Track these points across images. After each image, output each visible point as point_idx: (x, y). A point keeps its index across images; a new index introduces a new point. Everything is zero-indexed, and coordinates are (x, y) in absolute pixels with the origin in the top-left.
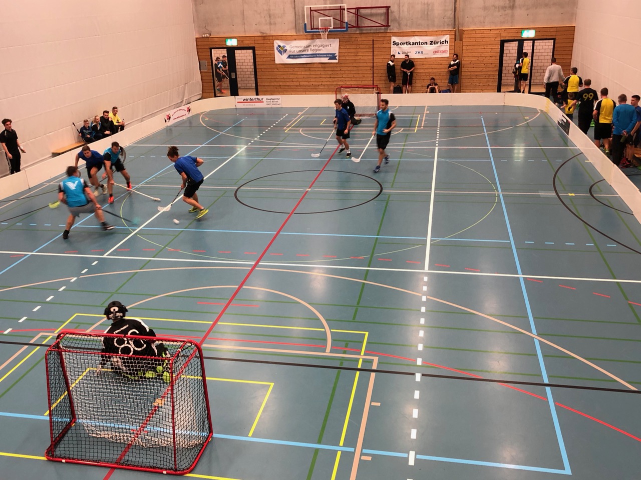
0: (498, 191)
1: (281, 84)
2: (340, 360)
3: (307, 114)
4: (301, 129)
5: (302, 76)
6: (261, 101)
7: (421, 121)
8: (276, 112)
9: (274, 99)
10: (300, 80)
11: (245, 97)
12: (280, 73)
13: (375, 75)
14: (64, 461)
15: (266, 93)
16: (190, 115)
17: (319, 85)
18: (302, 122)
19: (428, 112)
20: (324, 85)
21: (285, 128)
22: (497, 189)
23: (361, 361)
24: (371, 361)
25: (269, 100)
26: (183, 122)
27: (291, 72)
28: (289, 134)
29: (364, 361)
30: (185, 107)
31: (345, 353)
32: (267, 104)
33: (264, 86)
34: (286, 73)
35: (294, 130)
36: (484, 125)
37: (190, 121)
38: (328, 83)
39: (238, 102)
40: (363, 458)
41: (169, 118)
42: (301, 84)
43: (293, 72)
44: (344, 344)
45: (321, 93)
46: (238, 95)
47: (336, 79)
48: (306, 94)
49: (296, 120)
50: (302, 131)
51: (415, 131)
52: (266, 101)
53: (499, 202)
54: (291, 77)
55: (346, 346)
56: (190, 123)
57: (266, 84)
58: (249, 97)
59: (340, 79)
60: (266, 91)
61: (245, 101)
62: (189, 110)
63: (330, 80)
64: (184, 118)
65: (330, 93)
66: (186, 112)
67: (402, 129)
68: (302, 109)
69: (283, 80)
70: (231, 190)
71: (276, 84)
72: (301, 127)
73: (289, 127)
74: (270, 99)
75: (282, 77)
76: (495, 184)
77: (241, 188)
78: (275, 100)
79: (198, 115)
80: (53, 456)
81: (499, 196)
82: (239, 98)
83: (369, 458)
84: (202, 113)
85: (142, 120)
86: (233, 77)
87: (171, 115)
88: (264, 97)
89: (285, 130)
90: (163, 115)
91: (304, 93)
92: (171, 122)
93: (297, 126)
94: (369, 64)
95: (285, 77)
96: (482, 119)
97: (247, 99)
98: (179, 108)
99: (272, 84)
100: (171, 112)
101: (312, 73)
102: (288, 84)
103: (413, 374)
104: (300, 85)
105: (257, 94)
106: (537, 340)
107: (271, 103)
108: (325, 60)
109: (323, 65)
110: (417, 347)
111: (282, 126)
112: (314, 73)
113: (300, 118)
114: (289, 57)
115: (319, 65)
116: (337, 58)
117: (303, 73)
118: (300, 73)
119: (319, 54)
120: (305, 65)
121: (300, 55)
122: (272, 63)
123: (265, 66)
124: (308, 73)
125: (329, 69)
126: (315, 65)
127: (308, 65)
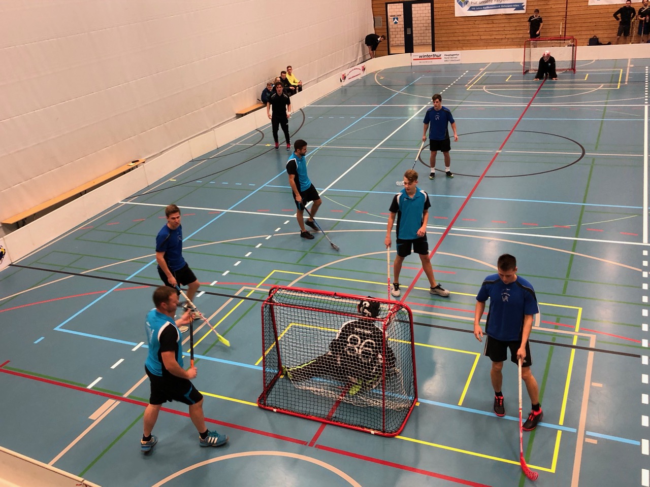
1: (460, 38)
2: (552, 335)
3: (490, 71)
4: (485, 86)
5: (484, 30)
6: (439, 57)
7: (624, 76)
8: (455, 69)
9: (453, 55)
11: (421, 54)
12: (458, 27)
13: (568, 25)
14: (275, 410)
15: (443, 49)
16: (365, 74)
18: (485, 78)
19: (632, 66)
20: (508, 39)
21: (466, 85)
23: (576, 338)
24: (588, 339)
25: (448, 57)
26: (358, 81)
27: (472, 26)
28: (472, 91)
29: (580, 338)
30: (360, 66)
31: (556, 328)
32: (445, 61)
33: (441, 41)
34: (465, 27)
35: (477, 88)
37: (364, 79)
38: (513, 36)
39: (414, 60)
40: (587, 440)
41: (345, 78)
42: (483, 37)
43: (474, 26)
44: (555, 318)
45: (505, 47)
46: (413, 52)
49: (478, 77)
50: (486, 88)
51: (618, 88)
52: (444, 58)
54: (471, 30)
55: (558, 321)
56: (365, 82)
57: (443, 39)
58: (426, 54)
60: (443, 47)
61: (421, 58)
62: (364, 69)
63: (515, 32)
64: (359, 77)
65: (515, 46)
66: (361, 72)
67: (602, 85)
68: (484, 65)
69: (462, 34)
70: (414, 151)
71: (454, 39)
72: (485, 84)
73: (470, 84)
74: (449, 55)
75: (461, 31)
77: (425, 150)
79: (372, 74)
80: (265, 404)
82: (416, 54)
83: (595, 442)
84: (376, 72)
85: (317, 81)
86: (409, 33)
87: (346, 74)
88: (443, 54)
89: (467, 87)
90: (339, 75)
91: (486, 48)
92: (346, 82)
93: (481, 83)
94: (561, 14)
95: (465, 31)
97: (424, 56)
98: (353, 68)
99: (451, 39)
100: (346, 72)
101: (495, 25)
102: (467, 38)
103: (639, 356)
104: (481, 39)
105: (433, 50)
107: (450, 59)
108: (511, 11)
109: (508, 17)
110: (641, 327)
111: (463, 83)
112: (497, 25)
113: (482, 74)
114: (471, 9)
115: (504, 17)
116: (525, 8)
117: (485, 26)
118: (480, 26)
119: (504, 5)
120: (487, 18)
121: (482, 6)
122: (451, 16)
123: (443, 21)
124: (491, 26)
125: (515, 20)
126: (499, 17)
127: (492, 17)
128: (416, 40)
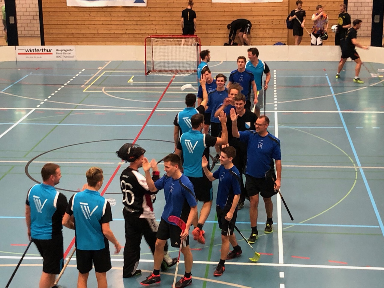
0: (357, 165)
1: (74, 31)
3: (109, 70)
4: (104, 88)
6: (49, 52)
8: (69, 67)
9: (66, 51)
10: (98, 27)
11: (28, 47)
12: (72, 18)
15: (54, 42)
17: (122, 34)
18: (104, 79)
20: (129, 34)
21: (83, 86)
22: (356, 163)
25: (60, 52)
27: (87, 17)
28: (89, 94)
32: (57, 57)
33: (52, 33)
34: (79, 18)
35: (95, 89)
36: (330, 85)
38: (134, 32)
39: (19, 54)
42: (100, 31)
43: (90, 18)
45: (125, 43)
46: (18, 45)
47: (143, 27)
48: (105, 45)
49: (96, 77)
50: (105, 90)
53: (360, 179)
54: (87, 23)
57: (54, 31)
58: (33, 47)
59: (149, 27)
61: (27, 52)
63: (136, 27)
65: (137, 43)
68: (101, 63)
69: (76, 27)
70: (20, 165)
71: (67, 31)
72: (104, 85)
73: (87, 85)
74: (61, 51)
75: (75, 23)
76: (353, 157)
77: (33, 162)
78: (68, 52)
81: (359, 171)
82: (21, 48)
86: (12, 21)
88: (54, 48)
89: (84, 89)
91: (104, 43)
93: (99, 84)
95: (79, 23)
96: (327, 77)
97: (31, 50)
99: (63, 31)
102: (83, 31)
104: (98, 33)
105: (43, 44)
107: (63, 55)
109: (127, 10)
111: (78, 83)
112: (116, 18)
113: (100, 73)
115: (123, 10)
116: (146, 1)
117: (103, 18)
118: (98, 18)
120: (105, 10)
123: (53, 10)
124: (109, 19)
125: (136, 14)
126: (117, 10)
127: (109, 10)
128: (21, 31)
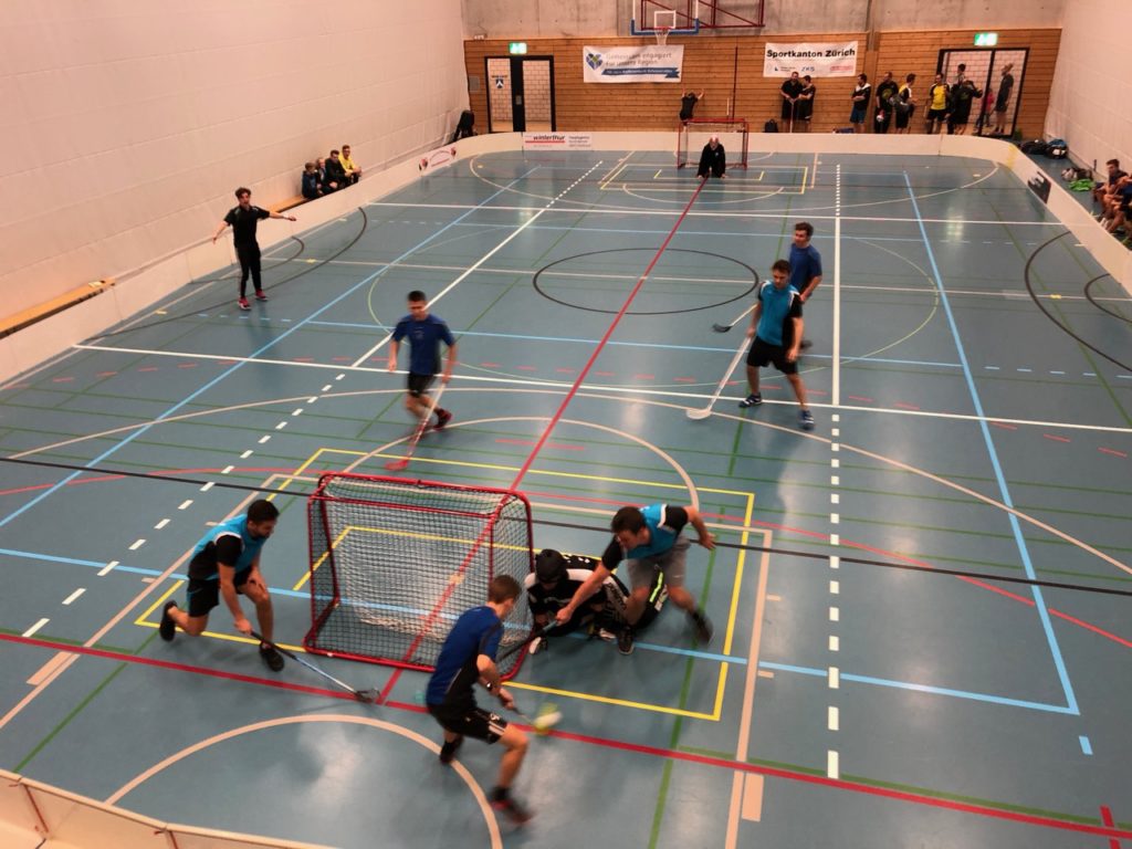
0: (938, 288)
1: (592, 114)
3: (631, 162)
4: (625, 185)
5: (624, 103)
6: (561, 140)
7: (809, 176)
8: (583, 158)
9: (580, 138)
10: (620, 108)
11: (537, 134)
12: (589, 98)
13: (737, 103)
14: (330, 654)
15: (567, 128)
16: (455, 160)
17: (648, 117)
18: (626, 173)
19: (820, 163)
20: (657, 118)
21: (600, 182)
22: (936, 285)
23: (745, 535)
24: (761, 537)
25: (574, 140)
26: (445, 170)
27: (608, 97)
28: (608, 191)
29: (752, 535)
30: (449, 148)
31: (720, 522)
32: (571, 146)
33: (565, 117)
34: (598, 98)
35: (615, 187)
36: (909, 185)
37: (455, 168)
38: (664, 114)
39: (526, 142)
40: (762, 674)
41: (426, 164)
42: (623, 114)
43: (611, 97)
44: (718, 509)
45: (652, 129)
46: (525, 131)
48: (628, 130)
49: (616, 171)
50: (627, 187)
51: (803, 192)
52: (568, 141)
53: (941, 306)
54: (607, 103)
55: (722, 512)
56: (455, 172)
57: (568, 114)
58: (543, 134)
60: (569, 125)
61: (536, 140)
62: (454, 153)
63: (666, 109)
64: (447, 164)
65: (669, 129)
66: (450, 156)
67: (782, 188)
68: (623, 154)
69: (594, 108)
70: (528, 276)
71: (582, 114)
72: (624, 182)
73: (606, 181)
74: (575, 138)
75: (593, 103)
76: (933, 277)
77: (543, 273)
78: (583, 140)
79: (466, 161)
80: (314, 647)
81: (940, 296)
82: (529, 134)
83: (770, 675)
84: (472, 158)
85: (385, 167)
86: (519, 102)
87: (428, 159)
88: (567, 135)
89: (601, 186)
90: (418, 160)
92: (427, 172)
93: (620, 180)
94: (728, 86)
95: (597, 103)
96: (906, 176)
97: (540, 138)
98: (437, 150)
99: (578, 114)
100: (428, 156)
101: (639, 98)
102: (601, 114)
103: (827, 558)
104: (619, 116)
105: (554, 130)
106: (1014, 516)
107: (577, 143)
108: (661, 78)
109: (656, 86)
110: (829, 518)
111: (595, 179)
112: (642, 98)
113: (621, 166)
114: (606, 72)
115: (652, 86)
116: (680, 75)
117: (625, 98)
118: (620, 98)
119: (651, 69)
120: (629, 87)
121: (621, 70)
122: (578, 81)
123: (566, 87)
124: (634, 98)
125: (667, 92)
126: (645, 87)
127: (635, 87)
128: (528, 114)
